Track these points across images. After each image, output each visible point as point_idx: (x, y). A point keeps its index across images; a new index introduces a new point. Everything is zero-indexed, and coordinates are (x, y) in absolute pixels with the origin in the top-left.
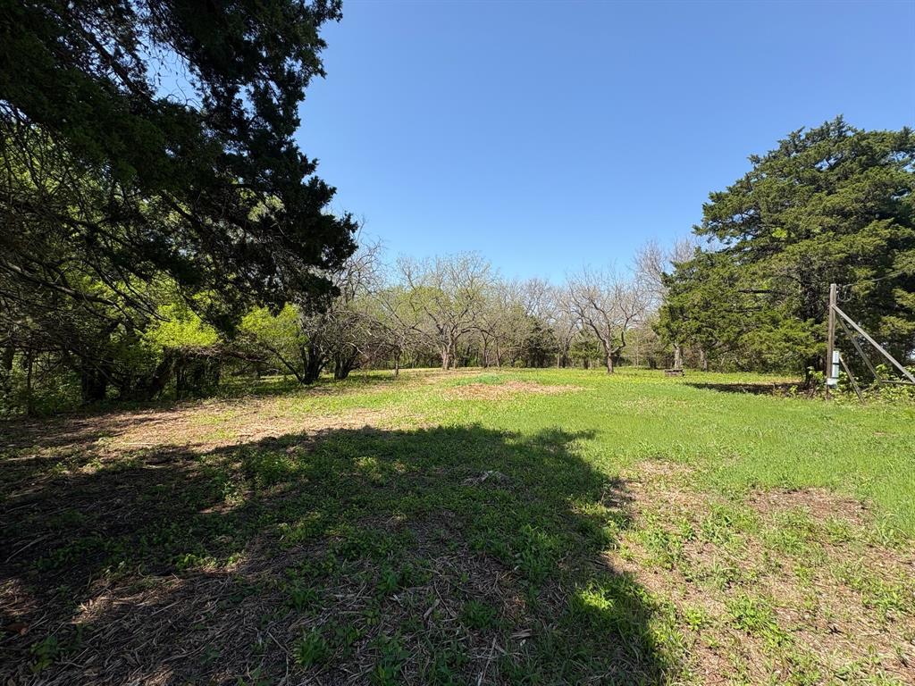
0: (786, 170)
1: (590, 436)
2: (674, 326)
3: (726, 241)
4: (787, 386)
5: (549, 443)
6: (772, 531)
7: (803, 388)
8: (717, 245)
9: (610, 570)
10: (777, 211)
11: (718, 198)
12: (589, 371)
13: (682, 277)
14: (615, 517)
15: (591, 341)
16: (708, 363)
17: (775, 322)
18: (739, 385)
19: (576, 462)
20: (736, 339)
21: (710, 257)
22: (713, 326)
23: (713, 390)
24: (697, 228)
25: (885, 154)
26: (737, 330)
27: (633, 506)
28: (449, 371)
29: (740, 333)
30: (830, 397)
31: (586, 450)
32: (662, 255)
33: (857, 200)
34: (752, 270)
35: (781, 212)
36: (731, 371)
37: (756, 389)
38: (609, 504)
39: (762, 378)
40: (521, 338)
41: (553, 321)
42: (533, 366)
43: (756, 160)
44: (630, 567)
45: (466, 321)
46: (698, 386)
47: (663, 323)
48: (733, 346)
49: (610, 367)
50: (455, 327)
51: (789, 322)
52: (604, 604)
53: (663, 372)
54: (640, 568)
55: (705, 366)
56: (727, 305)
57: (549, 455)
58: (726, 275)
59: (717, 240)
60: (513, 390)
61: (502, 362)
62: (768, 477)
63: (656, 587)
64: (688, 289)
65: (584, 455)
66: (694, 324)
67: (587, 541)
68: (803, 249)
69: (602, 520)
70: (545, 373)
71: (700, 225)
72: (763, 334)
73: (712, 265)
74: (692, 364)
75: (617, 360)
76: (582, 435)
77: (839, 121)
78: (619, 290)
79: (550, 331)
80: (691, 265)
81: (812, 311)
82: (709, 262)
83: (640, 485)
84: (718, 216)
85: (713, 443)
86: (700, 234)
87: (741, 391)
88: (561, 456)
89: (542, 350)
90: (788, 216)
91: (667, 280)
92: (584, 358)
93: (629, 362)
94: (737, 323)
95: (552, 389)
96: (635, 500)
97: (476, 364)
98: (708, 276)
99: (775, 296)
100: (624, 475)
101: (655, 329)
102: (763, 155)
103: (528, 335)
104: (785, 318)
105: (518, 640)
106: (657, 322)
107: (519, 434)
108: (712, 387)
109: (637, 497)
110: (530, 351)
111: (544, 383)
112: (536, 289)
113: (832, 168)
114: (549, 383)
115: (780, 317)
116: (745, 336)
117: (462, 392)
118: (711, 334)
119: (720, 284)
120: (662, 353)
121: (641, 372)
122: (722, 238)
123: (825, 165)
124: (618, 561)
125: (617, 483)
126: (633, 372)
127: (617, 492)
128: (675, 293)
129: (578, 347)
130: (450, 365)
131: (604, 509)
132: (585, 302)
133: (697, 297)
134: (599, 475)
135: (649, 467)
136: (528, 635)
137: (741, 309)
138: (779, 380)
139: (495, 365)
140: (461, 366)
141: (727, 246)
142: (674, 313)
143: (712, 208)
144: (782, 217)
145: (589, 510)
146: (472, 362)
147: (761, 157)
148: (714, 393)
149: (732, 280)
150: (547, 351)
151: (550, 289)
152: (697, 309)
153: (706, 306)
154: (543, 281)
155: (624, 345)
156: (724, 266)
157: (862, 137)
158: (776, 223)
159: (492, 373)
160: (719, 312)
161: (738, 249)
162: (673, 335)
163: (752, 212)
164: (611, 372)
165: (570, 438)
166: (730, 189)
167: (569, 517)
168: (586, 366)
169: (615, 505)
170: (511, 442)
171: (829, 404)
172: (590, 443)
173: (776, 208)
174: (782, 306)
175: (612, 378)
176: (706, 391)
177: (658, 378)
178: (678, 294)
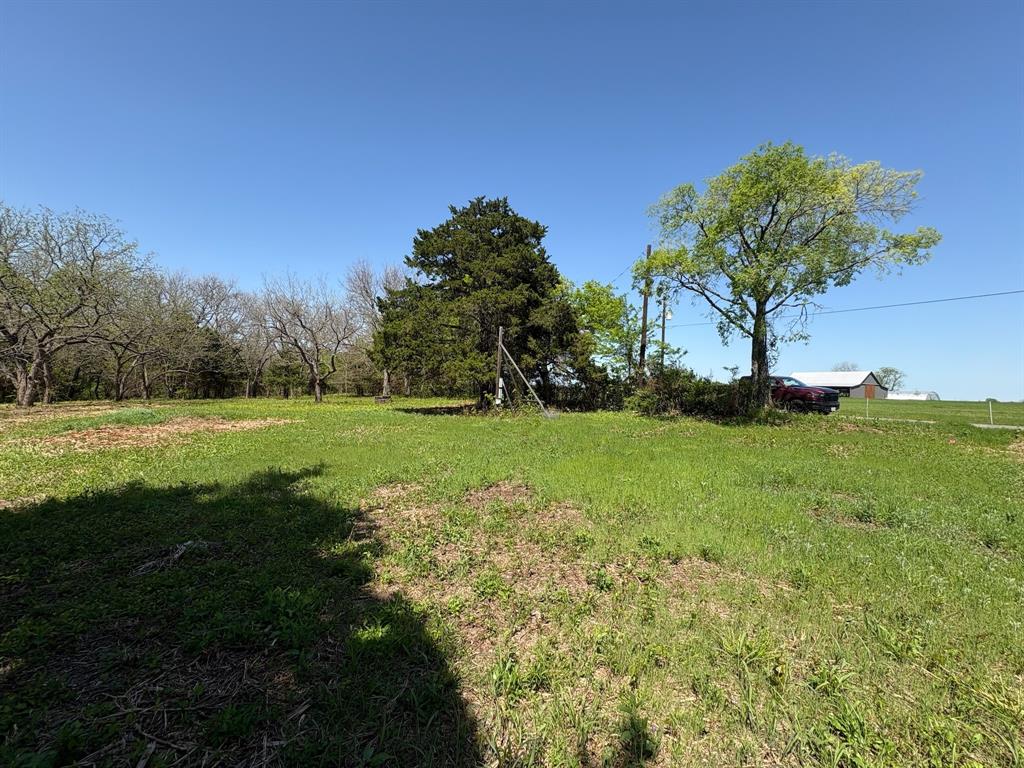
0: (474, 228)
1: (317, 472)
2: (388, 352)
3: (431, 277)
4: (469, 407)
5: (268, 488)
6: (487, 519)
7: (479, 407)
8: (423, 280)
9: (376, 600)
10: (468, 261)
11: (425, 235)
12: (291, 400)
13: (393, 304)
14: (369, 547)
15: (293, 364)
16: (411, 389)
17: (464, 354)
18: (437, 408)
19: (308, 503)
20: (438, 368)
21: (419, 289)
22: (420, 354)
23: (419, 414)
24: (408, 259)
25: (527, 237)
26: (440, 359)
27: (381, 533)
28: (33, 409)
29: (440, 362)
30: (498, 413)
31: (318, 488)
32: (373, 279)
33: (513, 266)
34: (450, 306)
35: (470, 261)
36: (428, 396)
37: (450, 411)
38: (358, 538)
39: (451, 402)
40: (186, 357)
41: (239, 337)
42: (206, 396)
43: (453, 210)
44: (395, 588)
45: (73, 327)
46: (407, 411)
47: (379, 349)
48: (435, 373)
49: (318, 395)
50: (51, 334)
51: (473, 354)
52: (380, 632)
53: (373, 399)
54: (401, 586)
55: (408, 393)
56: (432, 336)
57: (271, 504)
58: (432, 308)
59: (424, 274)
60: (185, 429)
61: (151, 392)
62: (475, 480)
63: (419, 597)
64: (401, 317)
65: (317, 493)
66: (406, 352)
67: (345, 582)
68: (484, 295)
69: (357, 555)
70: (230, 405)
71: (411, 257)
72: (457, 363)
73: (421, 297)
74: (397, 391)
75: (325, 388)
76: (307, 473)
77: (505, 199)
78: (328, 308)
79: (236, 351)
80: (404, 294)
81: (486, 347)
82: (418, 294)
83: (381, 511)
84: (426, 250)
85: (432, 460)
86: (411, 266)
87: (440, 413)
88: (288, 500)
89: (223, 375)
90: (475, 265)
91: (382, 306)
92: (285, 385)
93: (334, 390)
94: (438, 353)
95: (247, 424)
96: (380, 527)
97: (95, 396)
98: (417, 307)
99: (464, 332)
100: (363, 504)
101: (370, 354)
102: (459, 208)
103: (202, 353)
104: (471, 351)
105: (295, 721)
106: (371, 348)
107: (217, 487)
108: (417, 411)
109: (382, 523)
110: (203, 375)
111: (232, 417)
112: (213, 293)
113: (500, 236)
114: (242, 417)
115: (468, 349)
116: (445, 365)
117: (83, 440)
118: (420, 361)
119: (427, 316)
120: (369, 379)
121: (350, 400)
122: (429, 274)
123: (496, 232)
124: (381, 589)
125: (359, 515)
126: (344, 400)
127: (361, 524)
128: (388, 319)
129: (277, 371)
130: (34, 399)
131: (356, 544)
132: (286, 316)
133: (408, 325)
134: (341, 511)
135: (385, 492)
136: (307, 707)
137: (442, 341)
138: (462, 403)
139: (138, 396)
140: (62, 398)
141: (431, 282)
142: (388, 339)
143: (421, 243)
144: (471, 266)
145: (339, 549)
146: (86, 392)
147: (458, 209)
148: (419, 417)
149: (436, 313)
150: (232, 376)
151: (236, 296)
152: (408, 337)
153: (416, 335)
154: (226, 283)
155: (335, 370)
156: (430, 300)
157: (517, 219)
158: (467, 270)
159: (135, 408)
160: (426, 342)
161: (440, 287)
162: (387, 360)
163: (450, 256)
164: (319, 400)
165: (294, 478)
166: (434, 230)
167: (317, 565)
168: (286, 395)
169: (363, 536)
170: (205, 498)
171: (497, 419)
172: (319, 480)
173: (467, 258)
174: (468, 341)
175: (321, 407)
176: (414, 414)
177: (368, 406)
178: (392, 321)
